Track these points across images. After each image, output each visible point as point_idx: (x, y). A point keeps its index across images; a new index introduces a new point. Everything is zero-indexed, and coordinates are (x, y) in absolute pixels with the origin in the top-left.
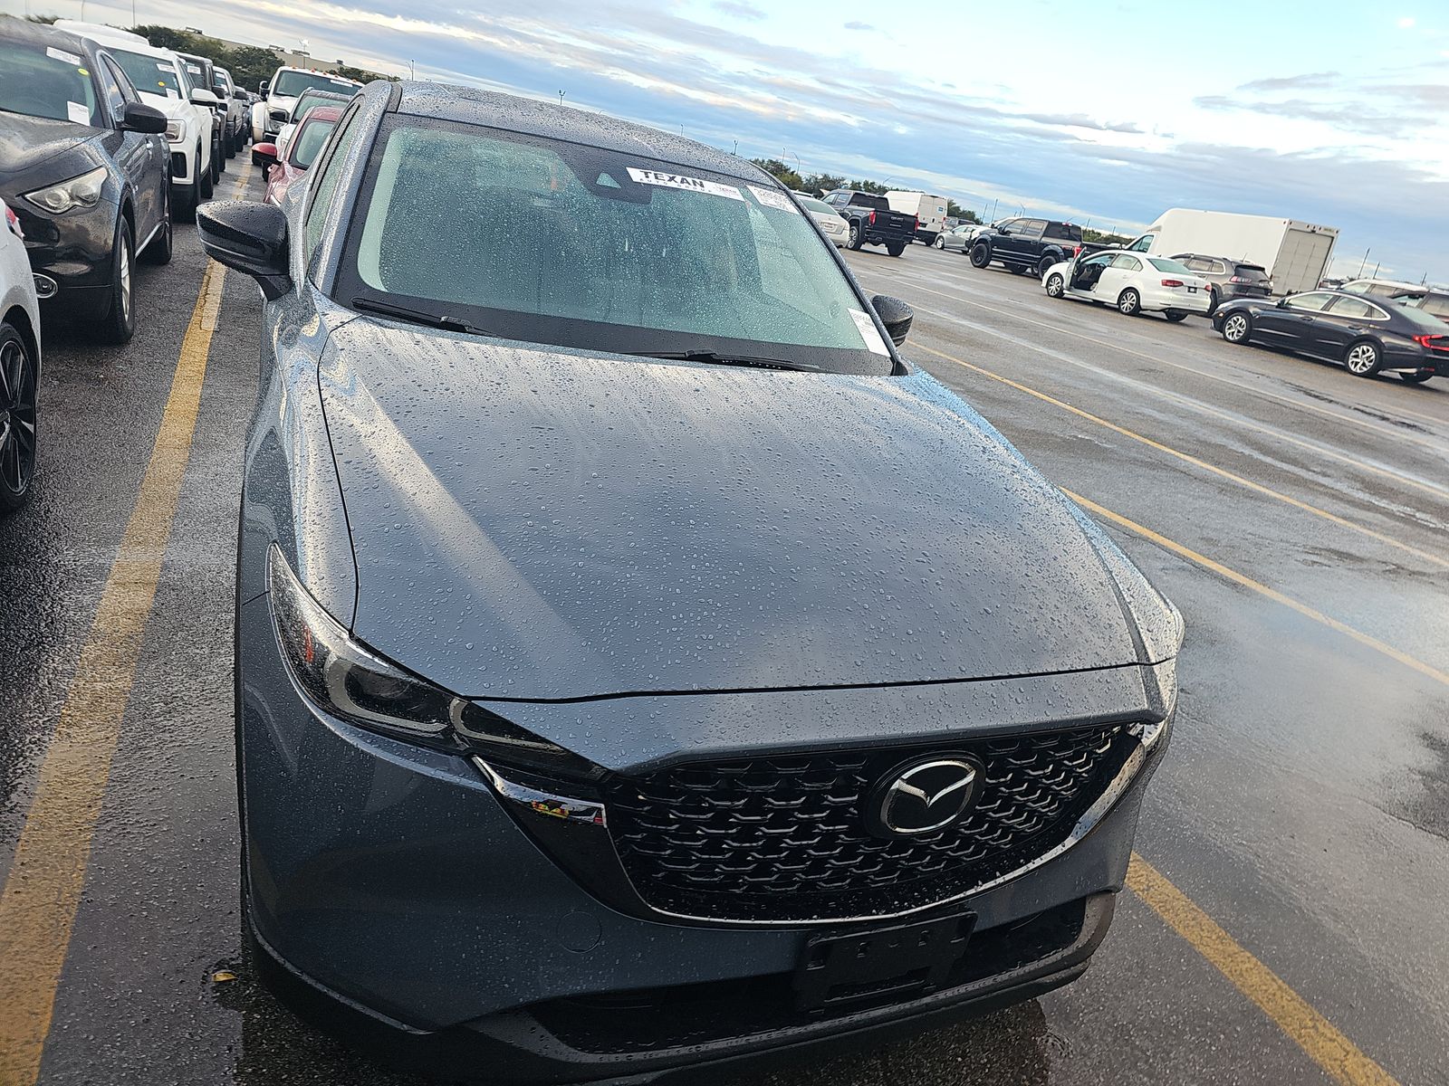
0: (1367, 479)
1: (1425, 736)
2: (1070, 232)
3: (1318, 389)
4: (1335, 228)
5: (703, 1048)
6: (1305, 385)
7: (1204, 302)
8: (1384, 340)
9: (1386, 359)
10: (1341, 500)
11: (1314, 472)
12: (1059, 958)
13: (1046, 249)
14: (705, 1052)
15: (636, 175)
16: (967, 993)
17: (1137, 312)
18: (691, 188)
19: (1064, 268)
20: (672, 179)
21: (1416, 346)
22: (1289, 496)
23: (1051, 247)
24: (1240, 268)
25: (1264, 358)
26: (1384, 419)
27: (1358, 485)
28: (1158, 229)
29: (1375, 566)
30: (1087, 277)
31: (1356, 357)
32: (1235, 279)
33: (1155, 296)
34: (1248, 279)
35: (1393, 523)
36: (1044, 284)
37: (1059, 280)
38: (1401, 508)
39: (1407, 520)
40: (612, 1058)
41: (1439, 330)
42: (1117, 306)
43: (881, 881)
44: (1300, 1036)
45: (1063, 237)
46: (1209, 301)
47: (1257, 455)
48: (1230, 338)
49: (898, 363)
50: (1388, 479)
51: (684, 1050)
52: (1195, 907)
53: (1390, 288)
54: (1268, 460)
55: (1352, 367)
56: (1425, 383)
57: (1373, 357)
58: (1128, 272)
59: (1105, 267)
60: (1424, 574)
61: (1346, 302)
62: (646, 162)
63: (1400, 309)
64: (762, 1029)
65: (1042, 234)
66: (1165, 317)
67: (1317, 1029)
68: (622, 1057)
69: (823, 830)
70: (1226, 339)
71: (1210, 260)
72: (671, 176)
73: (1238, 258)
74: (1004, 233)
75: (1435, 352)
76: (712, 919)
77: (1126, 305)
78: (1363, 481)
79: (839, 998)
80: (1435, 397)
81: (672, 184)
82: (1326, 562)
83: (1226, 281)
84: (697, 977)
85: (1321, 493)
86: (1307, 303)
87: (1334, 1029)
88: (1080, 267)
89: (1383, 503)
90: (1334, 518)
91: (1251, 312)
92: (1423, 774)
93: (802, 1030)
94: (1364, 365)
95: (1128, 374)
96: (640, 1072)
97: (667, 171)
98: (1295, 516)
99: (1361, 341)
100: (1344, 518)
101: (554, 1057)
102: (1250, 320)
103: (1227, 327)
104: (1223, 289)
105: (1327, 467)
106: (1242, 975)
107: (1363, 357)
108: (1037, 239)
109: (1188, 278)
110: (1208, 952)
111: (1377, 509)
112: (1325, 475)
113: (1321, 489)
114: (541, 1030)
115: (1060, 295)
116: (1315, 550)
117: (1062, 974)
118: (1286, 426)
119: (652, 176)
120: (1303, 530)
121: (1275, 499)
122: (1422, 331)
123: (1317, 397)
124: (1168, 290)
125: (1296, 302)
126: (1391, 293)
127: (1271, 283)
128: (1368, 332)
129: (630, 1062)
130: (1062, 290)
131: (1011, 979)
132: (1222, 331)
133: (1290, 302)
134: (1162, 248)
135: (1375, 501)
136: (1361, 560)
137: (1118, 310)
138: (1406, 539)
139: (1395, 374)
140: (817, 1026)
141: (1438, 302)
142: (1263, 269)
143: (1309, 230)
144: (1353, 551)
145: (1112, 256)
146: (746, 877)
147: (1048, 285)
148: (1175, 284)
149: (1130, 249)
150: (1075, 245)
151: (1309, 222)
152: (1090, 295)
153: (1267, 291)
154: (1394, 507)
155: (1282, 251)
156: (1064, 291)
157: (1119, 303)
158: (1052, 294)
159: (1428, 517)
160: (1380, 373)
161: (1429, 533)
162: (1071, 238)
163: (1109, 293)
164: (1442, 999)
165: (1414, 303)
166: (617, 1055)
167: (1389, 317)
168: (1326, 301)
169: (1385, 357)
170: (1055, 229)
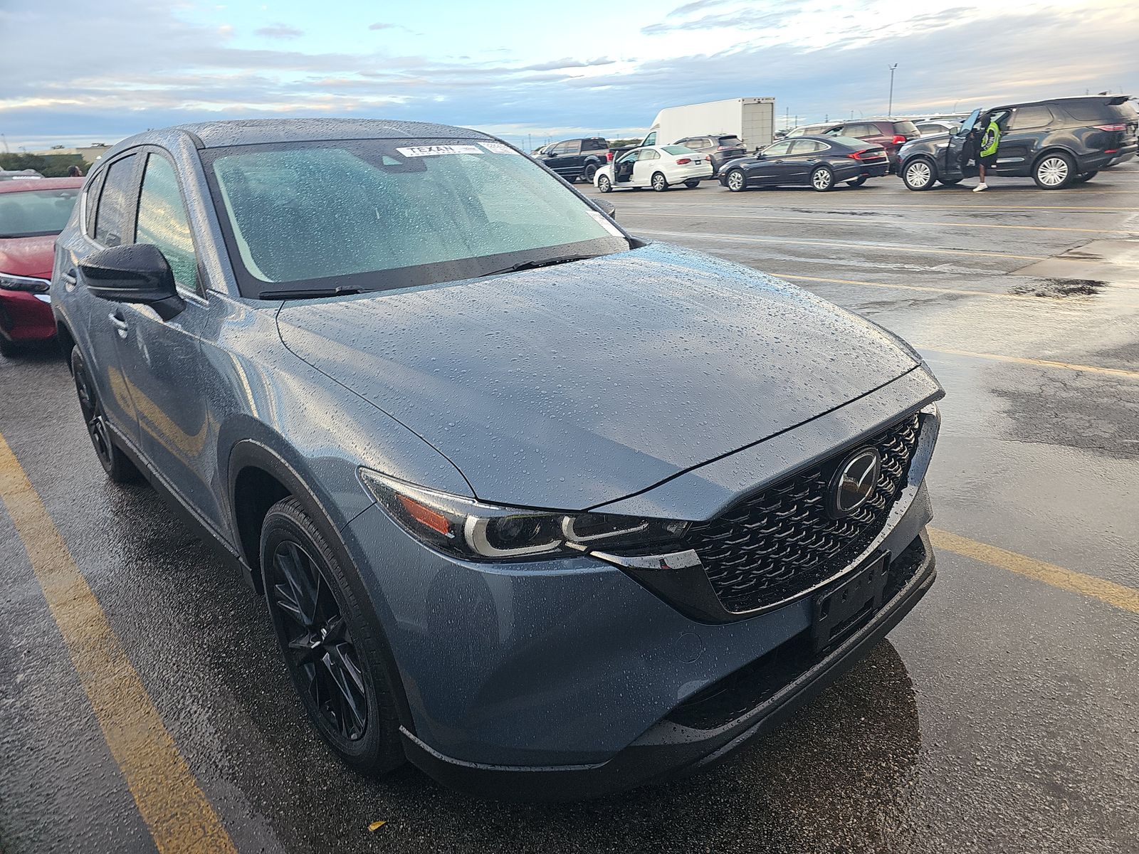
0: (865, 254)
1: (993, 391)
2: (599, 143)
3: (805, 207)
4: (771, 96)
5: (775, 698)
6: (796, 206)
7: (709, 169)
8: (832, 162)
9: (837, 175)
10: (859, 271)
11: (833, 259)
12: (924, 570)
13: (586, 160)
14: (778, 700)
15: (406, 152)
16: (891, 608)
17: (666, 188)
18: (446, 153)
19: (608, 170)
20: (430, 149)
21: (852, 161)
22: (828, 278)
23: (589, 158)
24: (722, 140)
25: (762, 196)
26: (853, 214)
27: (863, 259)
28: (658, 126)
29: (902, 304)
30: (625, 172)
31: (818, 179)
32: (721, 148)
33: (675, 174)
34: (729, 147)
35: (895, 276)
36: (596, 184)
37: (606, 179)
38: (895, 265)
39: (901, 271)
40: (729, 726)
41: (862, 146)
42: (652, 188)
43: (833, 552)
44: (1039, 577)
45: (595, 149)
46: (711, 167)
47: (793, 258)
48: (734, 188)
49: (632, 240)
50: (877, 250)
51: (766, 704)
52: (939, 530)
53: (822, 128)
54: (803, 260)
55: (817, 186)
56: (862, 185)
57: (828, 176)
58: (652, 162)
59: (634, 162)
60: (931, 300)
61: (799, 144)
62: (410, 141)
63: (834, 139)
64: (802, 671)
65: (579, 150)
66: (686, 187)
67: (1045, 569)
68: (734, 723)
69: (807, 525)
70: (732, 191)
71: (701, 139)
72: (429, 147)
73: (718, 132)
74: (552, 156)
75: (865, 162)
76: (763, 608)
77: (658, 186)
78: (864, 256)
79: (835, 636)
80: (873, 192)
81: (432, 153)
82: (875, 311)
83: (716, 151)
84: (764, 650)
85: (845, 270)
86: (776, 151)
87: (1054, 566)
88: (618, 167)
89: (882, 266)
90: (861, 283)
91: (742, 167)
92: (1006, 412)
93: (821, 665)
94: (824, 183)
95: (686, 230)
96: (749, 728)
97: (425, 144)
98: (839, 289)
99: (818, 167)
100: (867, 282)
101: (696, 740)
102: (743, 173)
103: (730, 182)
104: (715, 157)
105: (839, 254)
106: (988, 557)
107: (822, 178)
108: (578, 154)
109: (692, 155)
110: (963, 552)
111: (881, 270)
112: (840, 259)
113: (843, 268)
114: (680, 727)
115: (610, 190)
116: (863, 306)
117: (928, 580)
118: (799, 236)
119: (416, 150)
120: (850, 296)
121: (822, 282)
122: (852, 150)
123: (807, 212)
124: (682, 167)
125: (767, 152)
126: (823, 130)
127: (745, 145)
128: (820, 160)
129: (741, 724)
130: (610, 184)
131: (908, 591)
132: (728, 186)
133: (765, 153)
134: (665, 139)
135: (878, 265)
136: (892, 303)
137: (654, 190)
138: (909, 283)
139: (843, 184)
140: (827, 660)
141: (851, 129)
142: (735, 137)
143: (756, 102)
144: (885, 300)
145: (637, 153)
146: (768, 575)
147: (599, 185)
148: (685, 161)
149: (643, 146)
150: (606, 152)
151: (755, 97)
152: (630, 185)
153: (744, 151)
154: (890, 266)
155: (744, 121)
156: (612, 186)
157: (652, 185)
158: (604, 191)
159: (912, 266)
160: (836, 186)
161: (919, 275)
162: (600, 148)
163: (642, 180)
164: (1095, 528)
165: (839, 133)
166: (732, 723)
167: (830, 147)
168: (787, 147)
169: (835, 173)
170: (588, 144)
